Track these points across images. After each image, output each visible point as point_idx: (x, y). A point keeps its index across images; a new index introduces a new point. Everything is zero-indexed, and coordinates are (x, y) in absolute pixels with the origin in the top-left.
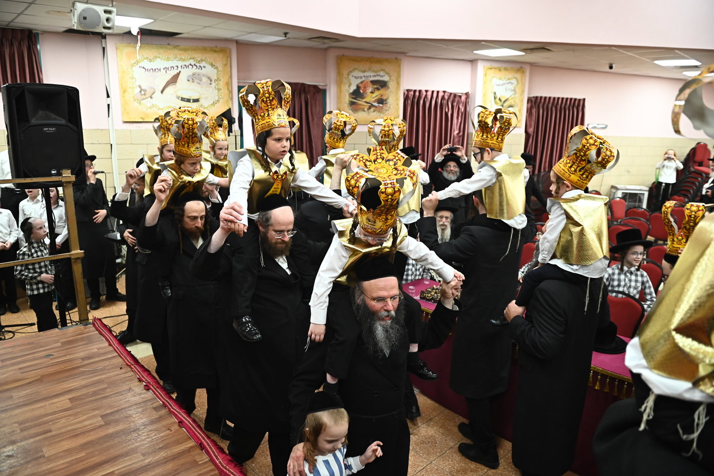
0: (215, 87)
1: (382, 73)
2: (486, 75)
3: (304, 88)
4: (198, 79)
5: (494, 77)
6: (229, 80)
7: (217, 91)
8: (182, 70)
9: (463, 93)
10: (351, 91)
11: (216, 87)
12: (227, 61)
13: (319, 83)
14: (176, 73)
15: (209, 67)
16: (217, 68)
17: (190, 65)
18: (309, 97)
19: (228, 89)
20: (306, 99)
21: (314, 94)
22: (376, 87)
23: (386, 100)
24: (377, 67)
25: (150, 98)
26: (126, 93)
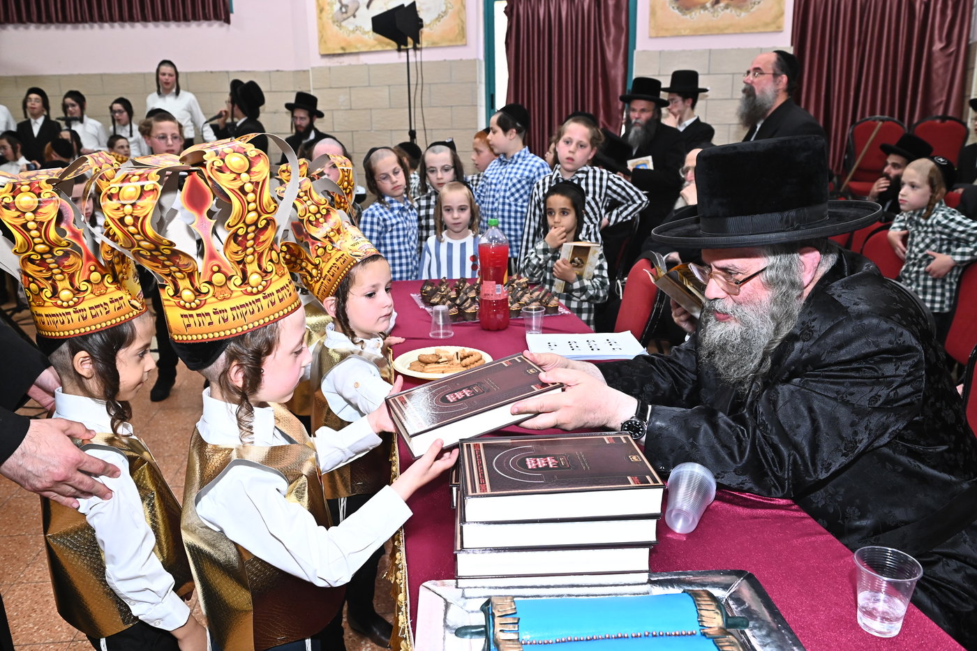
25: (352, 18)
26: (324, 13)
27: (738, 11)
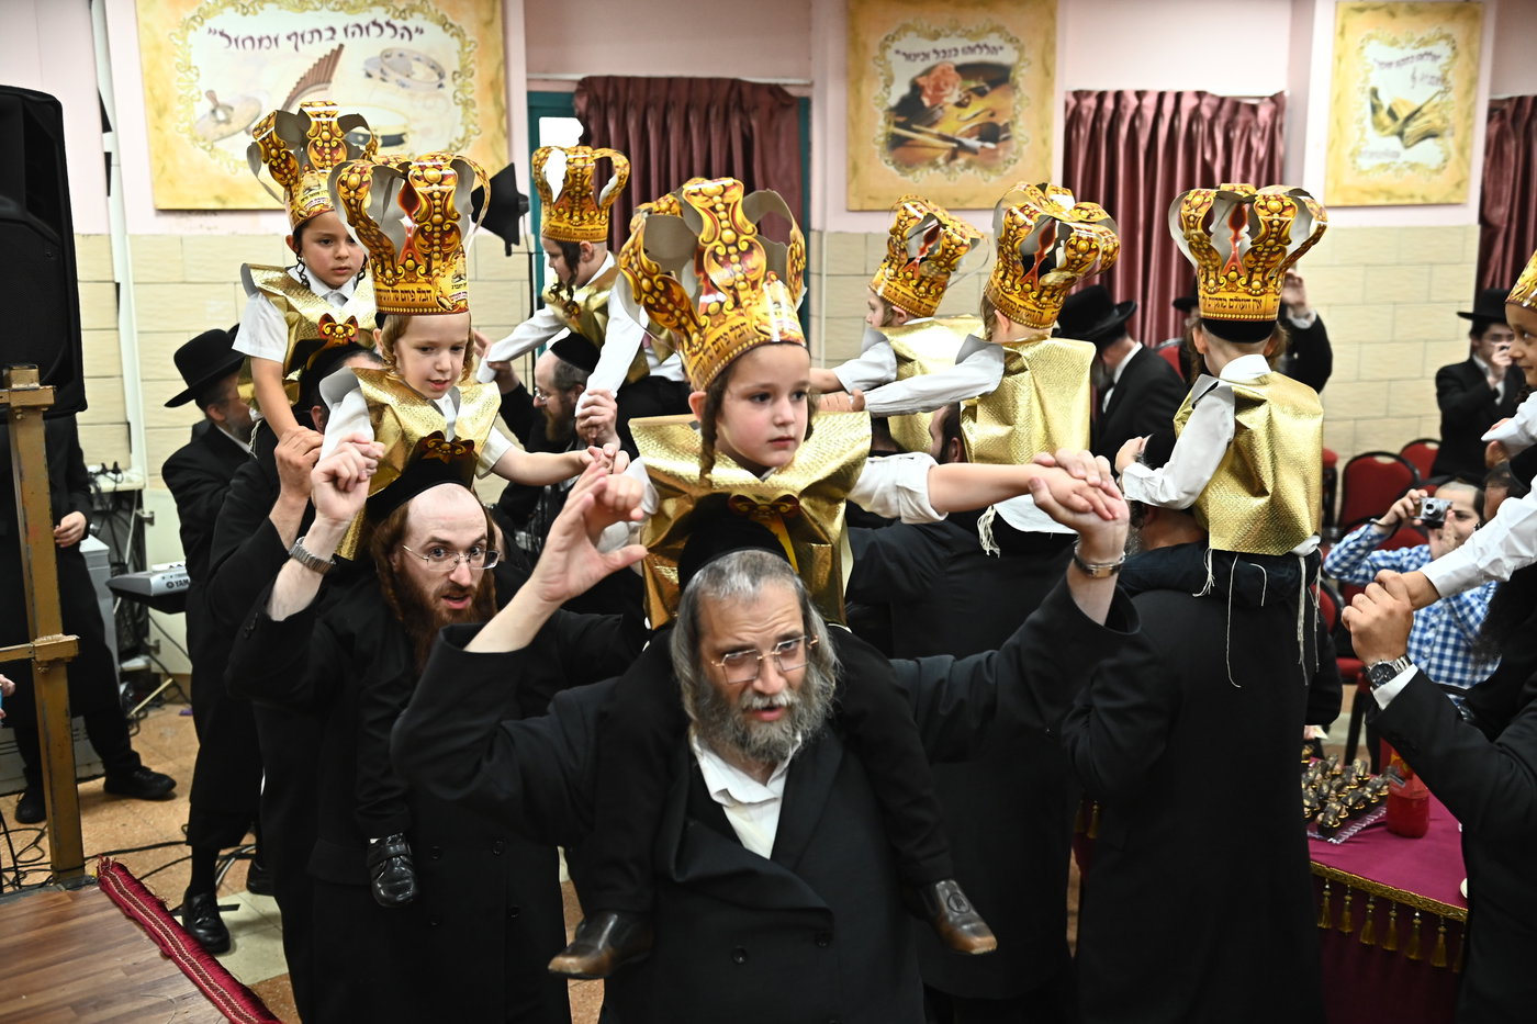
0: (455, 97)
1: (993, 40)
2: (1342, 33)
3: (740, 94)
4: (401, 73)
5: (1370, 37)
6: (498, 70)
7: (460, 108)
8: (348, 42)
9: (1262, 98)
10: (894, 101)
11: (459, 95)
12: (493, 10)
13: (790, 80)
14: (328, 53)
15: (433, 32)
16: (459, 34)
17: (374, 23)
18: (754, 123)
19: (497, 102)
20: (747, 131)
21: (771, 114)
22: (973, 85)
23: (1006, 128)
24: (976, 18)
26: (166, 118)
27: (986, 173)
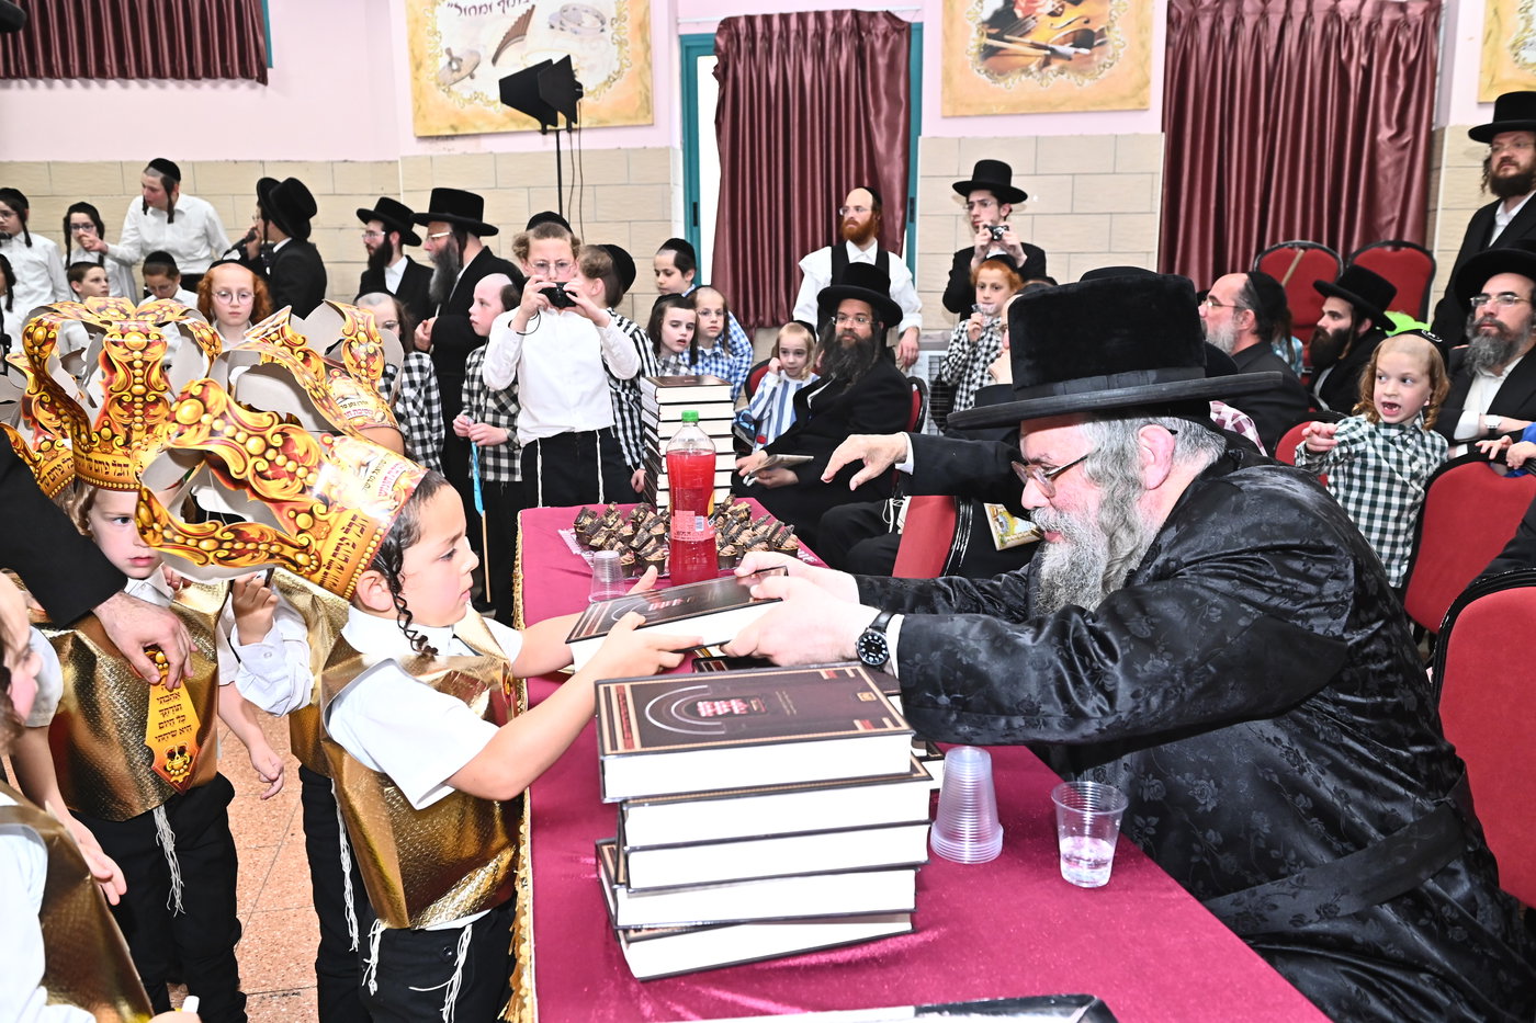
0: (613, 38)
3: (858, 22)
4: (574, 22)
7: (616, 48)
8: (538, 3)
10: (987, 14)
11: (616, 36)
14: (525, 12)
19: (644, 40)
21: (886, 37)
23: (1102, 33)
25: (468, 78)
26: (422, 71)
27: (1080, 78)
